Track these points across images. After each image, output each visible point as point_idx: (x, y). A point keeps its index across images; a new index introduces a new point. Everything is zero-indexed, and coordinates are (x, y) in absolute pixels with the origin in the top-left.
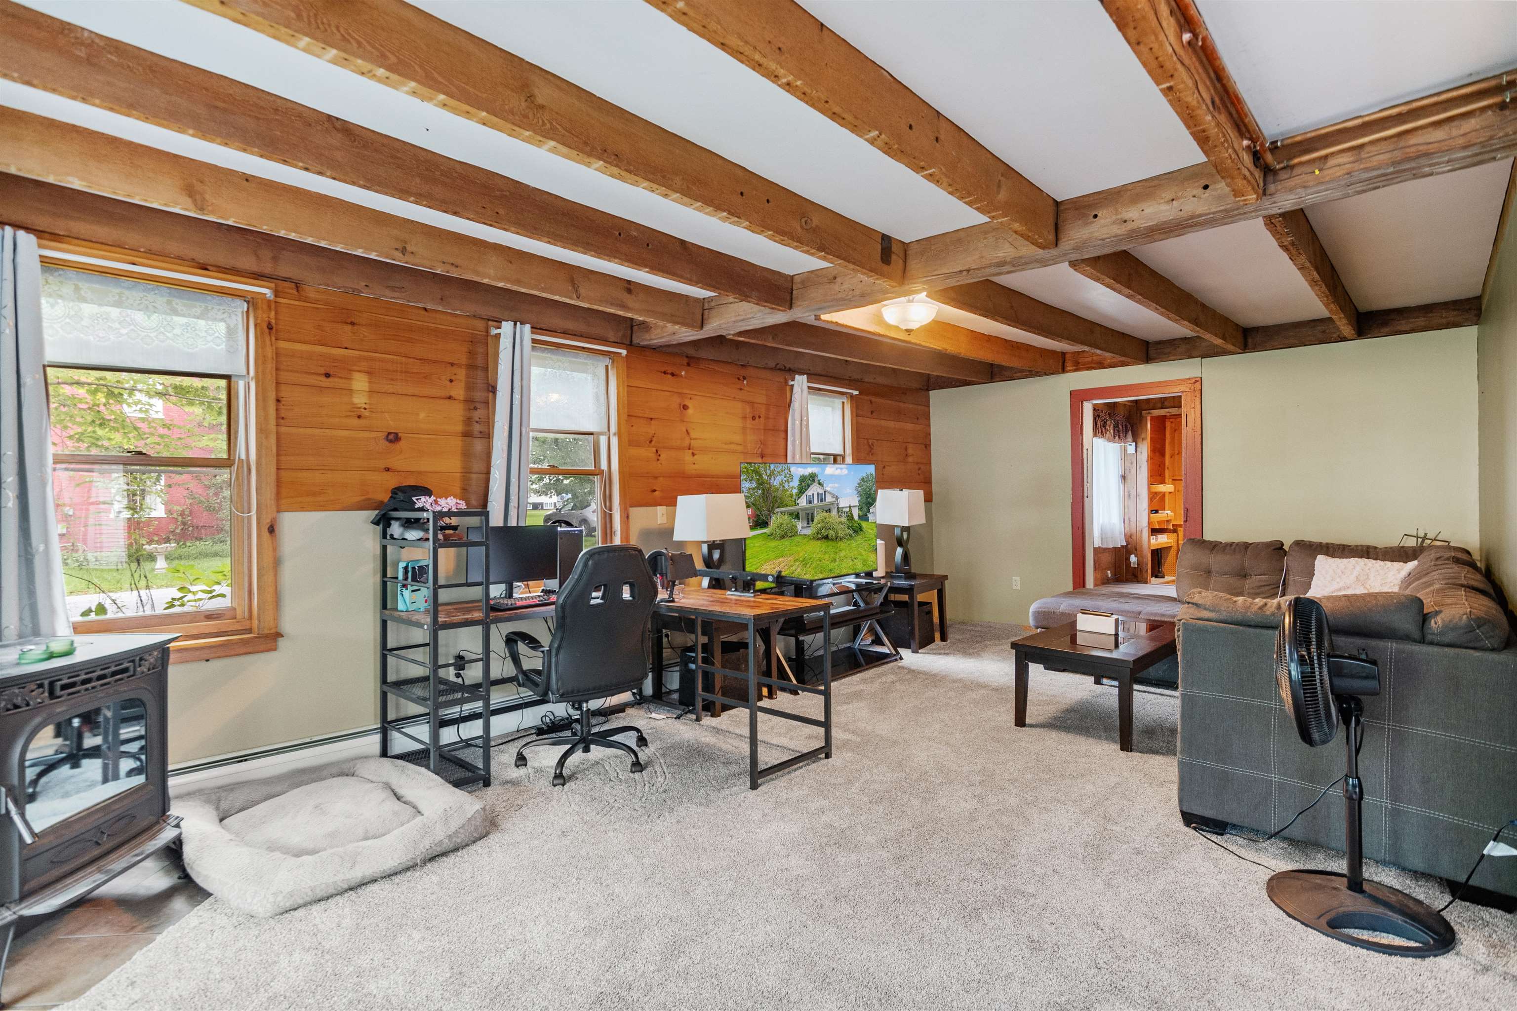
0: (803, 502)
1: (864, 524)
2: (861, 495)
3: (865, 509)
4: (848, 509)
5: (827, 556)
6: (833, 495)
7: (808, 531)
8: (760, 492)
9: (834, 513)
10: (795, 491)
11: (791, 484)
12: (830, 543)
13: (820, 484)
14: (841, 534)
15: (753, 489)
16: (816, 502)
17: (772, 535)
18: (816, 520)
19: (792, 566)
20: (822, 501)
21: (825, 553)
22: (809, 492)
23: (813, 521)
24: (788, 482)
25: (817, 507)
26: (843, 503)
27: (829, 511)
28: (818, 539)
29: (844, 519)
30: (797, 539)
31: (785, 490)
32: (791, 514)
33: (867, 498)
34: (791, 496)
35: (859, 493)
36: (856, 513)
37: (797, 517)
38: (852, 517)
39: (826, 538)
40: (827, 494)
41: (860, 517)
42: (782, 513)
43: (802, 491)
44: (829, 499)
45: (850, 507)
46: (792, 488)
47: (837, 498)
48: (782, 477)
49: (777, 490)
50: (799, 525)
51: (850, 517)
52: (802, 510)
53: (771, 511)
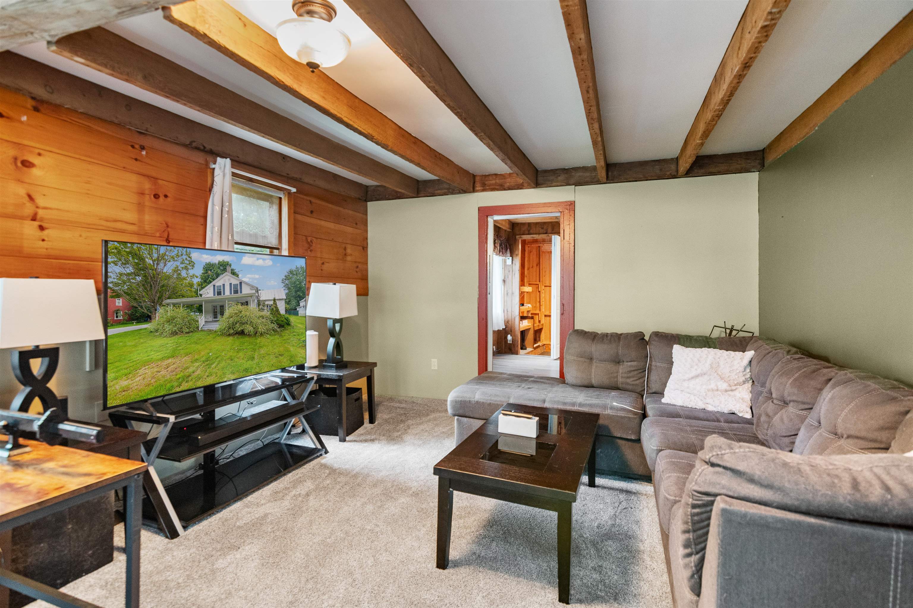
0: (208, 293)
1: (293, 319)
2: (289, 289)
3: (294, 303)
4: (272, 303)
5: (241, 354)
6: (252, 287)
7: (215, 326)
8: (139, 279)
9: (253, 306)
10: (196, 281)
11: (191, 272)
12: (247, 339)
13: (233, 273)
14: (261, 329)
15: (128, 275)
16: (227, 293)
17: (157, 331)
18: (227, 313)
19: (188, 368)
20: (236, 292)
21: (239, 351)
22: (218, 282)
23: (222, 314)
24: (186, 268)
25: (230, 299)
26: (265, 296)
27: (247, 303)
28: (229, 335)
29: (266, 313)
30: (196, 335)
31: (180, 278)
32: (189, 306)
33: (296, 292)
34: (191, 285)
35: (286, 286)
36: (282, 307)
37: (200, 309)
38: (277, 310)
39: (242, 333)
40: (243, 285)
41: (287, 311)
42: (174, 305)
43: (206, 280)
44: (246, 290)
45: (274, 300)
46: (193, 276)
47: (257, 291)
48: (178, 263)
49: (169, 277)
50: (202, 320)
51: (275, 310)
52: (207, 302)
53: (157, 302)
